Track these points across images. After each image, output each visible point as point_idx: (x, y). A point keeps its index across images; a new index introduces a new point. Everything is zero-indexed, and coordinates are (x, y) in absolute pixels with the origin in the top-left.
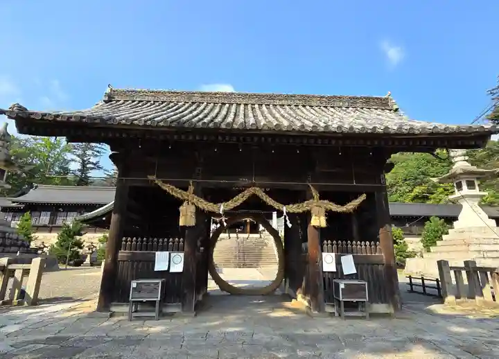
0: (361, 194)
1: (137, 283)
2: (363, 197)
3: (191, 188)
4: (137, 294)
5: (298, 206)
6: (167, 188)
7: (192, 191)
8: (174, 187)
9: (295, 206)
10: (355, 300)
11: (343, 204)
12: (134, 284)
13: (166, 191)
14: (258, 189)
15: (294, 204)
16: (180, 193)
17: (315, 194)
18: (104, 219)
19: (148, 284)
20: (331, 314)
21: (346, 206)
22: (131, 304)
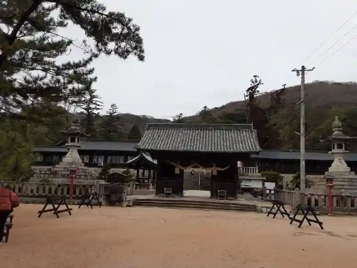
0: (229, 165)
8: (173, 163)
12: (165, 189)
14: (197, 163)
19: (168, 189)
20: (217, 199)
21: (222, 169)
22: (165, 193)
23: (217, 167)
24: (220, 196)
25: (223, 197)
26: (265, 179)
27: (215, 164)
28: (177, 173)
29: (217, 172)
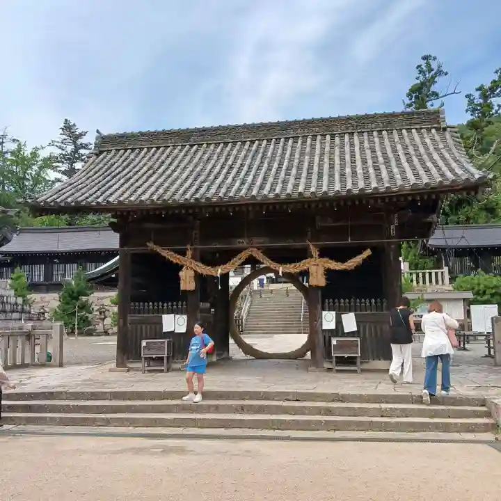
0: (365, 250)
1: (147, 342)
2: (368, 253)
3: (189, 253)
4: (146, 352)
6: (166, 254)
7: (190, 256)
8: (172, 253)
9: (293, 265)
10: (346, 355)
11: (343, 261)
12: (144, 343)
13: (165, 257)
14: (255, 250)
15: (290, 263)
16: (179, 259)
17: (315, 252)
18: (114, 276)
19: (155, 343)
20: (329, 370)
21: (346, 264)
22: (143, 359)
23: (325, 259)
24: (341, 361)
25: (351, 361)
26: (470, 295)
27: (315, 246)
28: (188, 289)
29: (325, 275)
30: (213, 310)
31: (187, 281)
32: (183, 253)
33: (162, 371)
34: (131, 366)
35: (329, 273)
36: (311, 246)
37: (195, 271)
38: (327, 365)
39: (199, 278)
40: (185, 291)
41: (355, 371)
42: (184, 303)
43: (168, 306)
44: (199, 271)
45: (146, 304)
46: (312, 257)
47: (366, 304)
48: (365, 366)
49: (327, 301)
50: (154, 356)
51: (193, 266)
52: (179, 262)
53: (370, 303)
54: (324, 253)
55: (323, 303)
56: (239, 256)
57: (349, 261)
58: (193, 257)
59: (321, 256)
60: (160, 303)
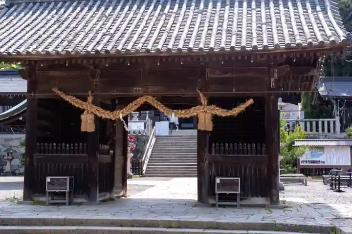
0: (248, 99)
1: (51, 179)
2: (251, 101)
3: (90, 99)
4: (51, 187)
5: (186, 112)
6: (68, 98)
7: (91, 102)
8: (75, 98)
9: (183, 112)
10: (228, 193)
12: (48, 180)
13: (68, 102)
14: (150, 97)
15: (182, 109)
16: (80, 104)
17: (204, 101)
18: (21, 118)
19: (59, 180)
20: (213, 205)
21: (230, 111)
22: (48, 194)
23: (213, 107)
24: (223, 197)
25: (232, 198)
27: (205, 95)
28: (88, 131)
29: (212, 120)
30: (111, 152)
31: (87, 124)
32: (84, 99)
33: (64, 204)
34: (36, 199)
35: (216, 119)
36: (201, 95)
37: (95, 114)
38: (211, 201)
39: (98, 120)
40: (86, 133)
41: (235, 206)
42: (85, 144)
43: (70, 147)
44: (99, 115)
45: (50, 145)
46: (201, 104)
47: (247, 147)
48: (245, 202)
49: (213, 145)
50: (57, 191)
51: (93, 110)
52: (80, 107)
53: (251, 147)
54: (211, 101)
55: (210, 147)
56: (135, 102)
57: (234, 109)
58: (94, 103)
59: (209, 104)
60: (63, 144)
